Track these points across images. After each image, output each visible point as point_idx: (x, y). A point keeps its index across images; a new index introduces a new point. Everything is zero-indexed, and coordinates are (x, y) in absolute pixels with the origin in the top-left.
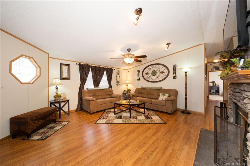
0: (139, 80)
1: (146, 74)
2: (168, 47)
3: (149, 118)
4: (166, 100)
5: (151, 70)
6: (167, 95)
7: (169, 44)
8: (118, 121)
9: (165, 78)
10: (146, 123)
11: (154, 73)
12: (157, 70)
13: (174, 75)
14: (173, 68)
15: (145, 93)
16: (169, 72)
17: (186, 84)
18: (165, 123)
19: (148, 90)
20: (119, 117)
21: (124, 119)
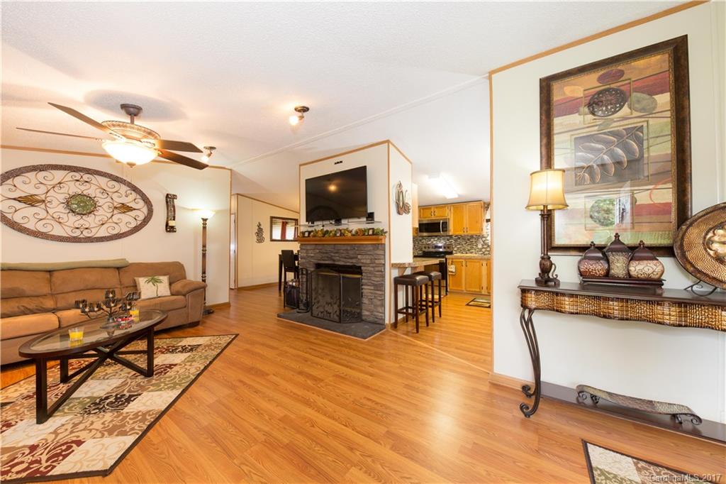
2: (209, 155)
3: (192, 348)
4: (187, 289)
5: (62, 191)
6: (165, 279)
7: (212, 148)
8: (153, 399)
9: (136, 229)
10: (215, 353)
11: (82, 205)
12: (99, 195)
13: (171, 223)
14: (167, 202)
15: (46, 290)
16: (150, 211)
17: (204, 246)
18: (237, 335)
19: (56, 274)
20: (112, 403)
21: (152, 388)
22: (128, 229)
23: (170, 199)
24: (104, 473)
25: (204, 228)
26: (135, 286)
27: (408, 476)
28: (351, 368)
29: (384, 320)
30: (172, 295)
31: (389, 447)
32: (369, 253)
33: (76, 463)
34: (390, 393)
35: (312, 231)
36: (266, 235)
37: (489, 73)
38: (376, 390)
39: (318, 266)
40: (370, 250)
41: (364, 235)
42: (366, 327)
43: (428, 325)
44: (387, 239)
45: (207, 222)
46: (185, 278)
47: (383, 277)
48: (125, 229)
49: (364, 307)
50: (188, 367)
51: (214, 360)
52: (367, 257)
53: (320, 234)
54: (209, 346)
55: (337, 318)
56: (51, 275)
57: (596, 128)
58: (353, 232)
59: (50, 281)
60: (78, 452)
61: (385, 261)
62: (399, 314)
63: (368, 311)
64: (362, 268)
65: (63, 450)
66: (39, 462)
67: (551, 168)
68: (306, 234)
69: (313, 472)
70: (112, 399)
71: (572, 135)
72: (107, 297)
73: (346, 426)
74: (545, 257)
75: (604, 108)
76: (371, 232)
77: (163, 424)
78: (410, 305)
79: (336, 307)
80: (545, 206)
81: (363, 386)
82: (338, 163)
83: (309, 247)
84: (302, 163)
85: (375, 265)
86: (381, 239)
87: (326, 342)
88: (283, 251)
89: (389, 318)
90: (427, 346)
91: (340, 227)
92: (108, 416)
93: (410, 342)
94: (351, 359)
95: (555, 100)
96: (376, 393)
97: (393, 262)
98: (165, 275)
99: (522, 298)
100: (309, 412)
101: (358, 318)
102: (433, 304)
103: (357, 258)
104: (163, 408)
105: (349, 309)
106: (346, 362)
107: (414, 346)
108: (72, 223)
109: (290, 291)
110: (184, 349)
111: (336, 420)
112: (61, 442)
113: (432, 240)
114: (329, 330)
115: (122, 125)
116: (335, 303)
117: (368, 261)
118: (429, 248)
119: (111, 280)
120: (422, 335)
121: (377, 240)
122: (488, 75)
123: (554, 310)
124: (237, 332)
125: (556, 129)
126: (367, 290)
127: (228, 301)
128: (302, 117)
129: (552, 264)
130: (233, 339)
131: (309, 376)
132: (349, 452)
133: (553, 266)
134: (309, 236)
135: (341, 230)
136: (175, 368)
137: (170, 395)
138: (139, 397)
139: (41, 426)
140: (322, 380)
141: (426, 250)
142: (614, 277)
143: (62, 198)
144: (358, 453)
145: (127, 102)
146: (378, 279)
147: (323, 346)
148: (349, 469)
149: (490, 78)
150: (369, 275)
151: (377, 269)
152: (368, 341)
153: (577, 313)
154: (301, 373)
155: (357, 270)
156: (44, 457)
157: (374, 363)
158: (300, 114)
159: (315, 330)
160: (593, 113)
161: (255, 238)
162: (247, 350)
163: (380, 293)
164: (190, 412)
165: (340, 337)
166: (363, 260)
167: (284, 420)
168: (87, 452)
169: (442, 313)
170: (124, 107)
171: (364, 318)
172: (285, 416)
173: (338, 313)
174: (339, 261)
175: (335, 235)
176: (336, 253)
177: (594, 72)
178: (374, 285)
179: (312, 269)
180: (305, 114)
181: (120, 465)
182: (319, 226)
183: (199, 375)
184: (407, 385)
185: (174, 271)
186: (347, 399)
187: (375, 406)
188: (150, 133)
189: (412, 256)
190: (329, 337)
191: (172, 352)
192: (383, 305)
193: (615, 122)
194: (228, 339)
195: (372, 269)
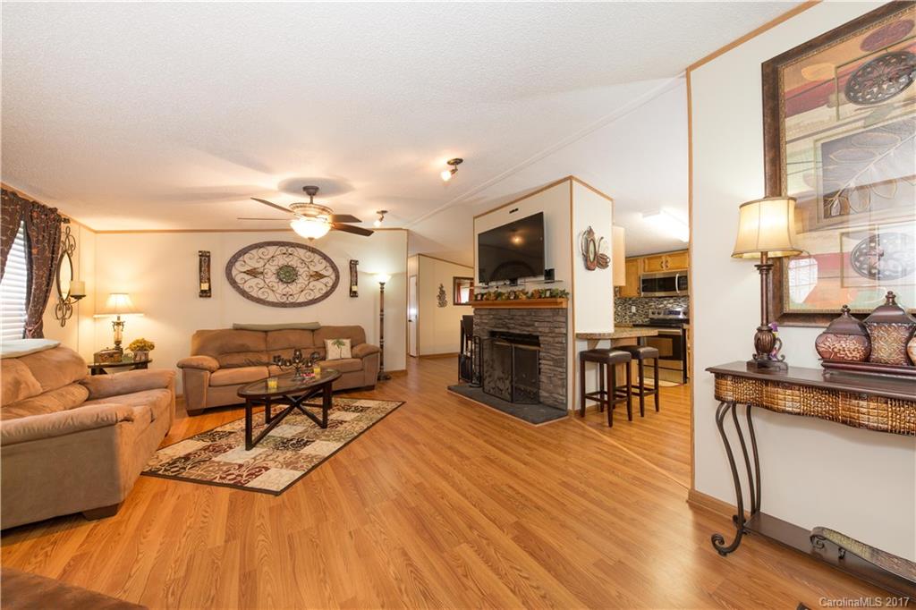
0: (205, 294)
1: (248, 273)
2: (381, 219)
3: (363, 410)
4: (363, 353)
5: (274, 263)
6: (347, 342)
7: (384, 212)
8: (322, 447)
9: (327, 295)
10: (380, 416)
11: (287, 275)
12: (299, 265)
13: (354, 288)
14: (351, 268)
15: (263, 347)
16: (337, 277)
17: (382, 311)
18: (404, 403)
19: (269, 334)
20: (294, 444)
21: (323, 438)
22: (320, 295)
23: (353, 265)
24: (277, 494)
25: (382, 292)
26: (324, 347)
27: (518, 567)
28: (505, 452)
29: (566, 404)
30: (353, 357)
31: (510, 536)
32: (547, 320)
33: (261, 482)
34: (538, 486)
35: (486, 294)
36: (449, 298)
37: (687, 69)
38: (523, 480)
39: (493, 334)
40: (548, 317)
41: (540, 297)
42: (542, 410)
43: (630, 419)
44: (570, 302)
45: (385, 286)
46: (365, 342)
47: (565, 350)
48: (318, 295)
49: (543, 386)
50: (354, 425)
51: (377, 422)
52: (546, 324)
53: (493, 296)
54: (376, 409)
55: (508, 397)
56: (267, 335)
57: (860, 124)
58: (530, 294)
59: (266, 340)
60: (265, 474)
61: (567, 331)
62: (587, 400)
63: (547, 392)
64: (540, 338)
65: (257, 471)
66: (241, 476)
67: (780, 195)
68: (479, 298)
69: (426, 536)
70: (294, 441)
71: (816, 141)
72: (295, 354)
73: (475, 506)
74: (765, 328)
75: (875, 90)
76: (548, 294)
77: (324, 468)
78: (606, 390)
79: (508, 382)
80: (764, 254)
81: (511, 473)
82: (513, 211)
83: (483, 313)
84: (476, 215)
85: (553, 335)
86: (561, 303)
87: (490, 421)
88: (464, 317)
89: (573, 402)
90: (616, 444)
91: (515, 289)
92: (289, 454)
93: (594, 436)
94: (509, 443)
95: (787, 90)
96: (522, 483)
97: (577, 331)
98: (347, 338)
99: (716, 386)
100: (444, 485)
101: (535, 399)
102: (641, 392)
103: (533, 325)
104: (327, 455)
105: (522, 387)
106: (501, 446)
107: (598, 441)
108: (280, 291)
109: (464, 362)
110: (356, 410)
111: (467, 498)
112: (257, 466)
113: (665, 302)
114: (497, 408)
115: (302, 206)
116: (507, 379)
117: (547, 330)
118: (659, 314)
119: (307, 340)
120: (616, 430)
121: (556, 303)
122: (685, 73)
123: (763, 406)
124: (404, 400)
125: (789, 134)
126: (545, 365)
127: (404, 368)
128: (453, 171)
129: (774, 340)
130: (399, 406)
131: (457, 452)
132: (468, 530)
133: (778, 342)
134: (482, 299)
135: (515, 292)
136: (345, 425)
137: (335, 446)
138: (313, 444)
139: (248, 452)
140: (468, 458)
141: (656, 316)
142: (879, 362)
143: (274, 269)
144: (476, 533)
145: (309, 185)
146: (558, 353)
147: (483, 424)
148: (461, 543)
149: (688, 77)
150: (547, 347)
151: (557, 340)
152: (539, 428)
153: (799, 414)
154: (450, 448)
155: (533, 340)
156: (245, 474)
157: (535, 452)
158: (453, 167)
159: (481, 407)
160: (854, 100)
161: (437, 301)
162: (408, 418)
163: (560, 370)
164: (346, 463)
165: (508, 418)
166: (541, 328)
167: (419, 486)
168: (270, 476)
169: (660, 406)
170: (305, 189)
171: (542, 400)
172: (421, 483)
173: (510, 390)
174: (514, 328)
175: (508, 298)
176: (512, 319)
177: (855, 35)
178: (553, 360)
179: (486, 338)
180: (459, 166)
181: (288, 491)
182: (494, 287)
183: (360, 434)
184: (564, 482)
185: (354, 335)
186: (487, 482)
187: (516, 496)
188: (324, 209)
189: (613, 325)
190: (494, 417)
191: (346, 411)
192: (565, 386)
193: (895, 109)
194: (394, 405)
195: (551, 340)
